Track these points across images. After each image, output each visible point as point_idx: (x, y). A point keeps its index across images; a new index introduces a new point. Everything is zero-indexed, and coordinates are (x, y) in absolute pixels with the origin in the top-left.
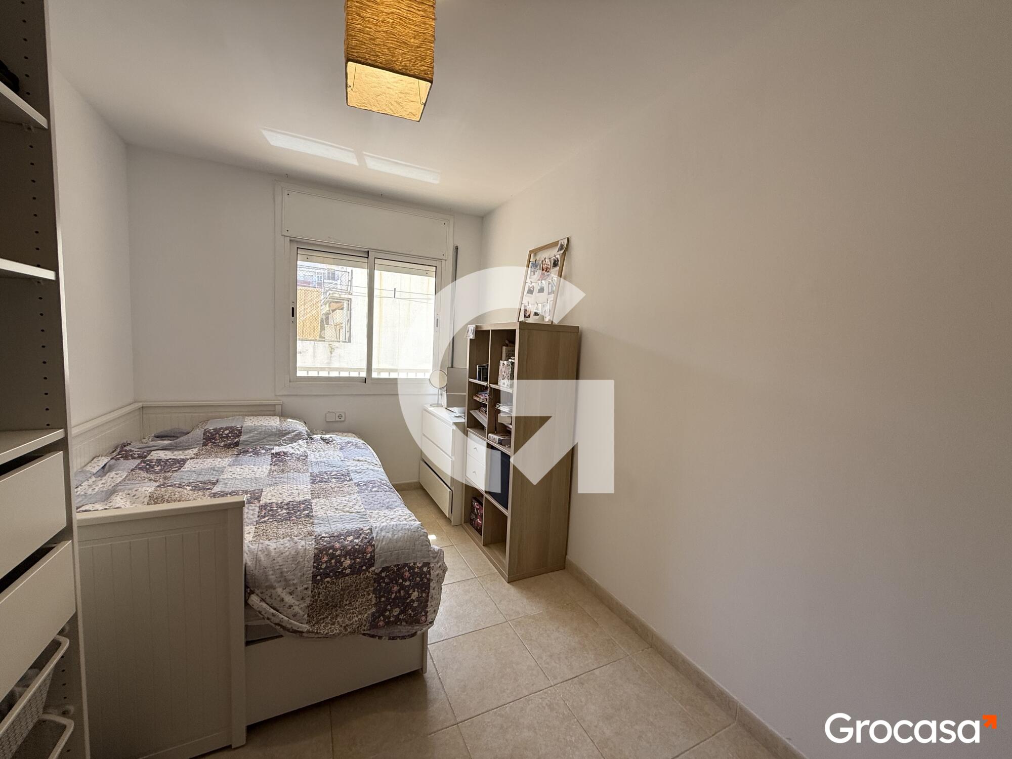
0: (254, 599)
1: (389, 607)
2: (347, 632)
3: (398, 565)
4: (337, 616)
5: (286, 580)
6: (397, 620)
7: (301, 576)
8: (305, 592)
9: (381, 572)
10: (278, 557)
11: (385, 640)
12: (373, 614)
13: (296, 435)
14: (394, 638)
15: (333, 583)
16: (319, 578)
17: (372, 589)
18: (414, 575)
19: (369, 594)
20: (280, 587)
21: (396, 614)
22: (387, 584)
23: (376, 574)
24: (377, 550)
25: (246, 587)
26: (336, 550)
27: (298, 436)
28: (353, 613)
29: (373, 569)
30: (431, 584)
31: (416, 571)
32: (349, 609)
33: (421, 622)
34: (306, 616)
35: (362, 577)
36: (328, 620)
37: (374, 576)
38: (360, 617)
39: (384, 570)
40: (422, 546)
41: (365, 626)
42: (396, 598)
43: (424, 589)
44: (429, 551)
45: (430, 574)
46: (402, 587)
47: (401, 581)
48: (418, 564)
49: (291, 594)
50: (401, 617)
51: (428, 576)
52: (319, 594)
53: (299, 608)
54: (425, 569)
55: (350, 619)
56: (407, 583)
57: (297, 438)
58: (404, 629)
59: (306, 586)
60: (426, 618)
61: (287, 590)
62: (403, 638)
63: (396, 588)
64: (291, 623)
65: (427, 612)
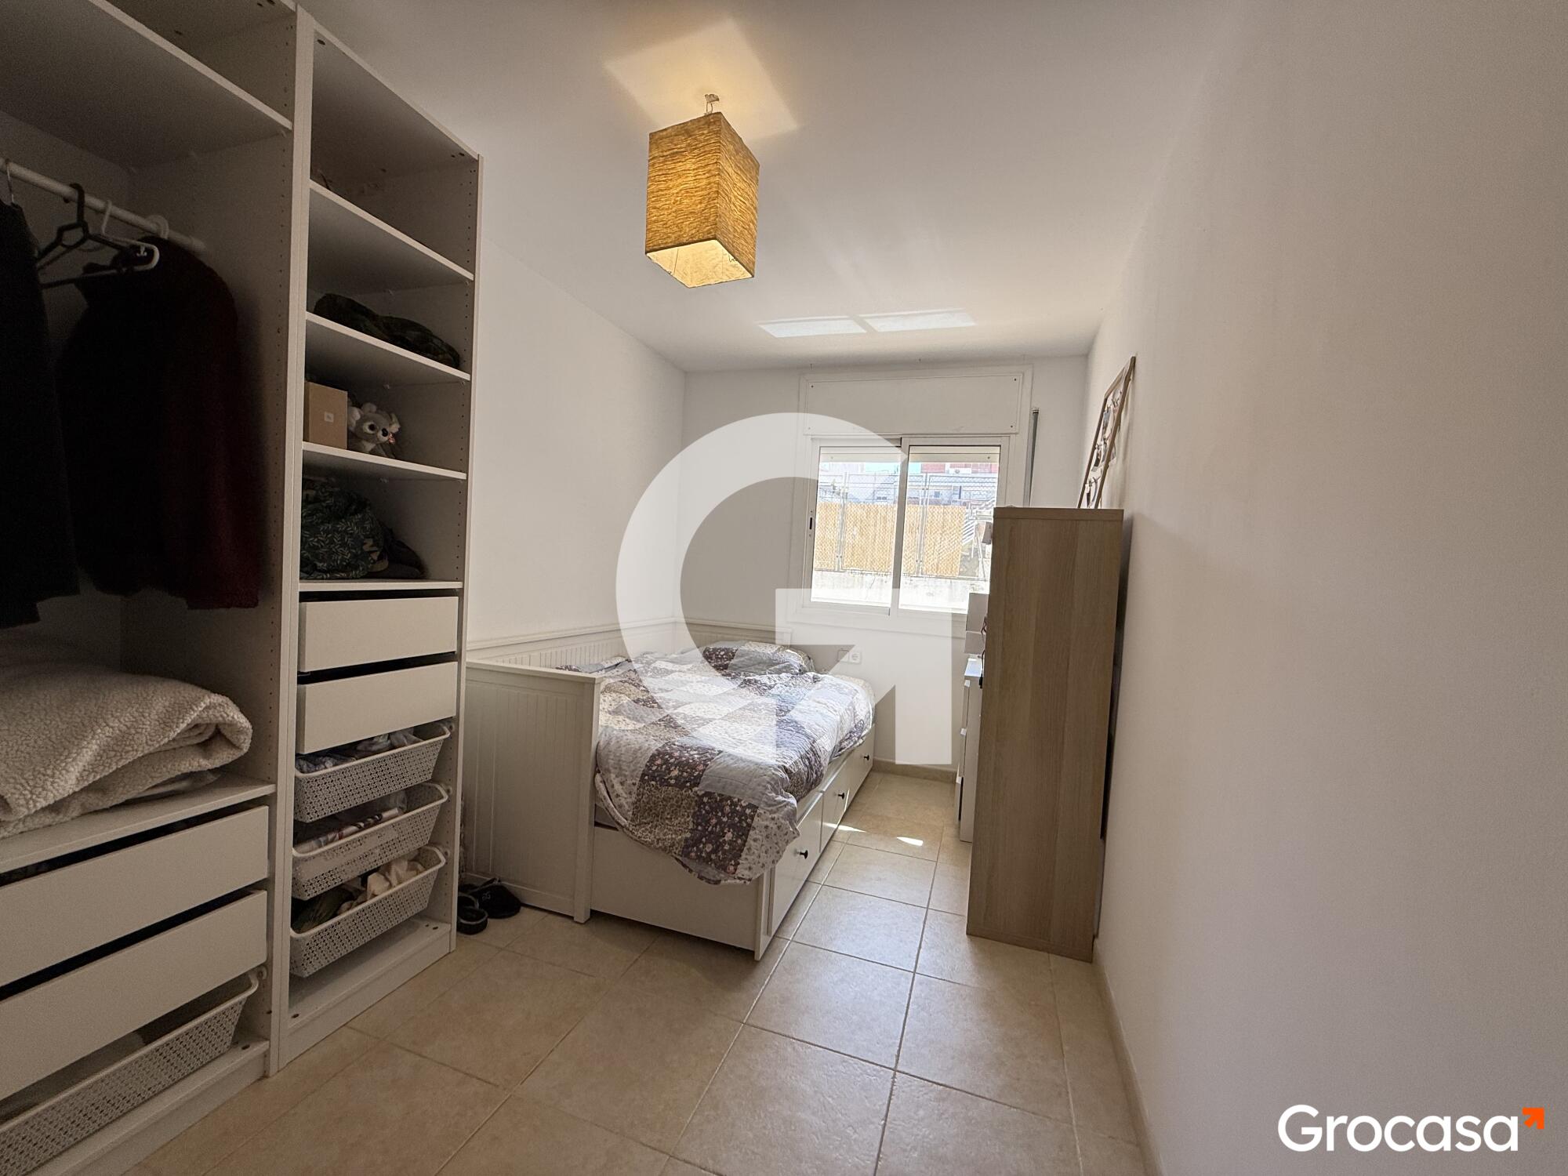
0: (598, 777)
1: (704, 840)
2: (658, 846)
3: (723, 795)
4: (656, 826)
5: (620, 769)
6: (708, 860)
7: (634, 771)
8: (633, 787)
9: (704, 795)
10: (624, 746)
11: (694, 877)
12: (686, 840)
14: (701, 878)
15: (657, 788)
16: (646, 778)
17: (692, 811)
18: (734, 811)
19: (688, 817)
20: (614, 773)
21: (708, 850)
22: (707, 812)
23: (698, 795)
24: (707, 771)
25: (597, 765)
26: (672, 757)
28: (670, 830)
29: (696, 789)
30: (751, 832)
31: (737, 808)
32: (667, 824)
33: (728, 871)
34: (631, 813)
35: (685, 794)
36: (648, 827)
37: (696, 798)
38: (674, 836)
39: (707, 794)
40: (759, 785)
41: (677, 849)
42: (712, 832)
43: (740, 834)
44: (763, 794)
45: (753, 820)
46: (719, 822)
47: (720, 814)
48: (742, 802)
49: (622, 784)
50: (713, 856)
51: (749, 820)
52: (643, 794)
53: (626, 801)
54: (748, 811)
55: (664, 835)
56: (725, 819)
58: (711, 871)
59: (634, 781)
60: (736, 870)
61: (619, 779)
62: (709, 881)
63: (714, 821)
64: (614, 811)
65: (739, 864)
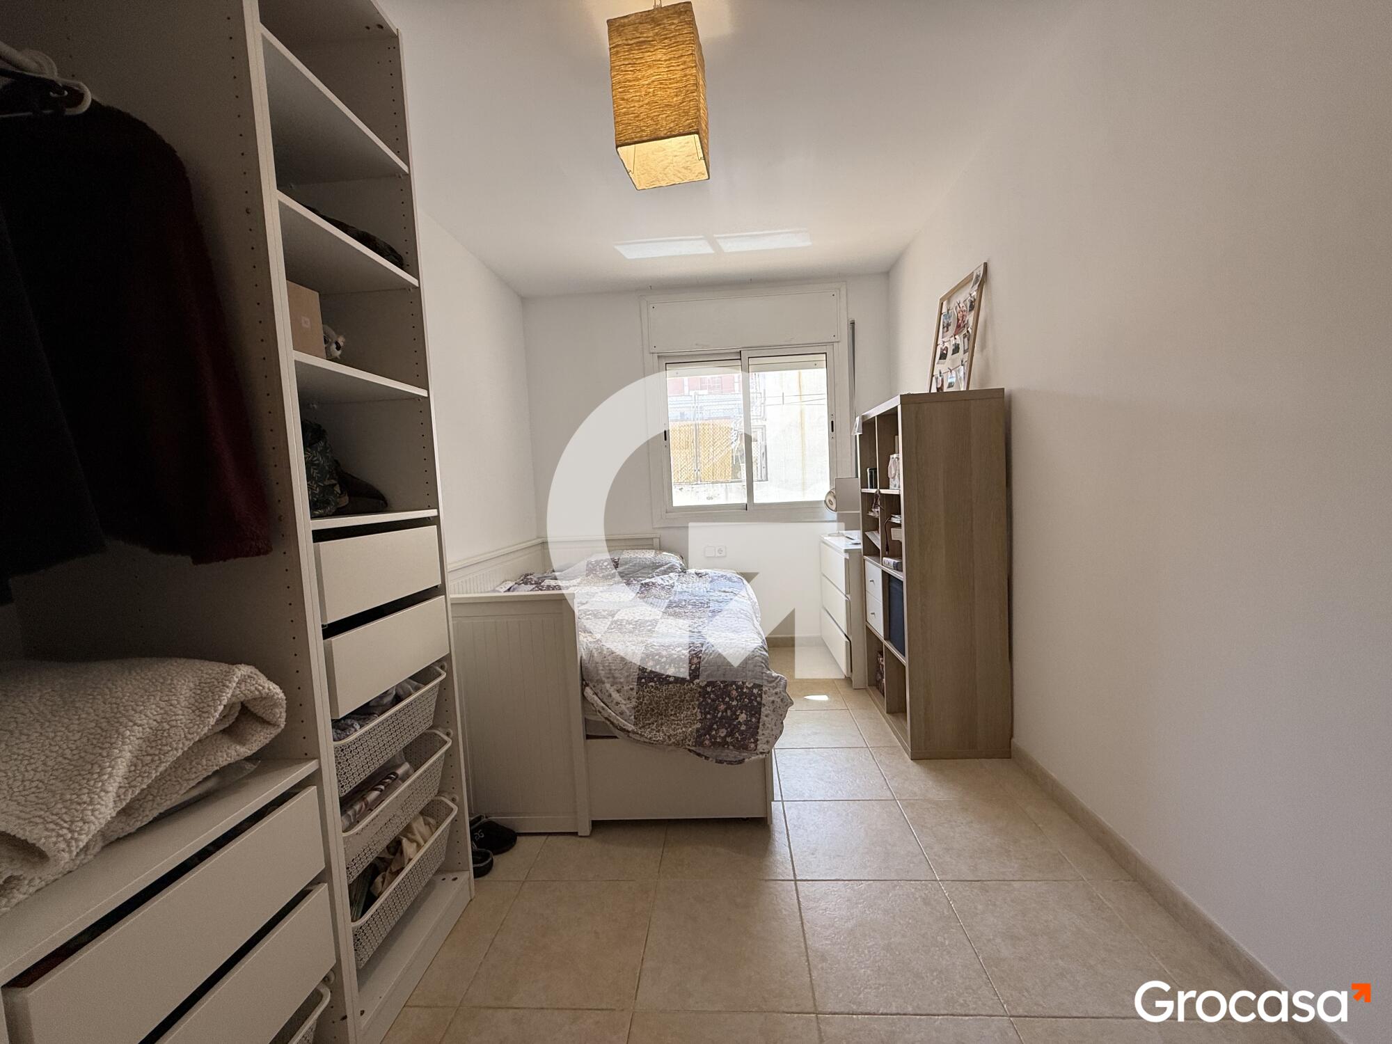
0: (588, 691)
1: (715, 726)
2: (671, 742)
3: (725, 682)
4: (662, 724)
5: (614, 678)
6: (724, 744)
7: (628, 676)
8: (631, 692)
9: (707, 686)
10: (609, 655)
11: (711, 762)
12: (698, 730)
13: (669, 568)
14: (721, 762)
15: (657, 688)
16: (643, 680)
17: (697, 703)
18: (742, 694)
19: (694, 709)
20: (608, 683)
21: (722, 735)
22: (713, 700)
23: (700, 687)
24: (703, 663)
25: (583, 680)
26: (662, 657)
27: (672, 569)
28: (678, 725)
29: (697, 681)
30: (763, 709)
31: (745, 690)
32: (673, 720)
33: (750, 749)
34: (633, 717)
35: (686, 688)
36: (654, 727)
37: (699, 690)
38: (684, 729)
39: (709, 684)
40: (755, 666)
41: (689, 740)
42: (722, 718)
43: (753, 712)
44: (762, 673)
45: (762, 698)
46: (729, 707)
47: (727, 699)
48: (747, 684)
49: (618, 691)
50: (729, 739)
51: (758, 699)
52: (644, 697)
53: (626, 706)
54: (755, 691)
55: (674, 730)
56: (734, 703)
57: (669, 571)
58: (731, 754)
59: (632, 687)
60: (756, 746)
61: (615, 687)
62: (730, 763)
63: (722, 707)
64: (618, 720)
65: (758, 740)
